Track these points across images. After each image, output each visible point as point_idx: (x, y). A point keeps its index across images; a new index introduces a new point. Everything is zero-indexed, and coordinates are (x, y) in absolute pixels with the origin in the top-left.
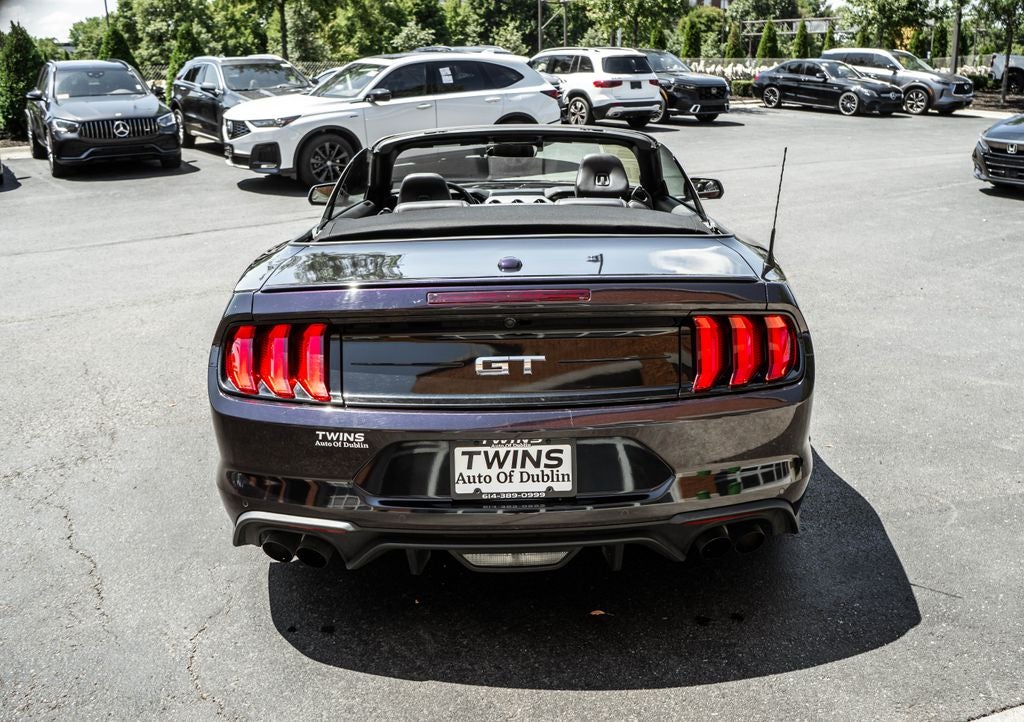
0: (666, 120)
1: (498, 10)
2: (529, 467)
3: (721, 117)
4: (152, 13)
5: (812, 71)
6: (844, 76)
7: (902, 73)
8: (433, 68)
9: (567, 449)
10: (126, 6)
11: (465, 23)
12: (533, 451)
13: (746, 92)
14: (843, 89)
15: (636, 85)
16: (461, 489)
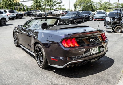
0: (16, 19)
2: (96, 50)
3: (22, 18)
5: (31, 12)
6: (35, 13)
7: (41, 12)
12: (96, 48)
13: (24, 15)
14: (35, 14)
15: (13, 14)
16: (91, 54)
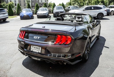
1: (111, 1)
2: (37, 49)
4: (73, 2)
8: (91, 7)
9: (41, 48)
10: (71, 1)
11: (107, 3)
12: (38, 47)
16: (31, 50)
